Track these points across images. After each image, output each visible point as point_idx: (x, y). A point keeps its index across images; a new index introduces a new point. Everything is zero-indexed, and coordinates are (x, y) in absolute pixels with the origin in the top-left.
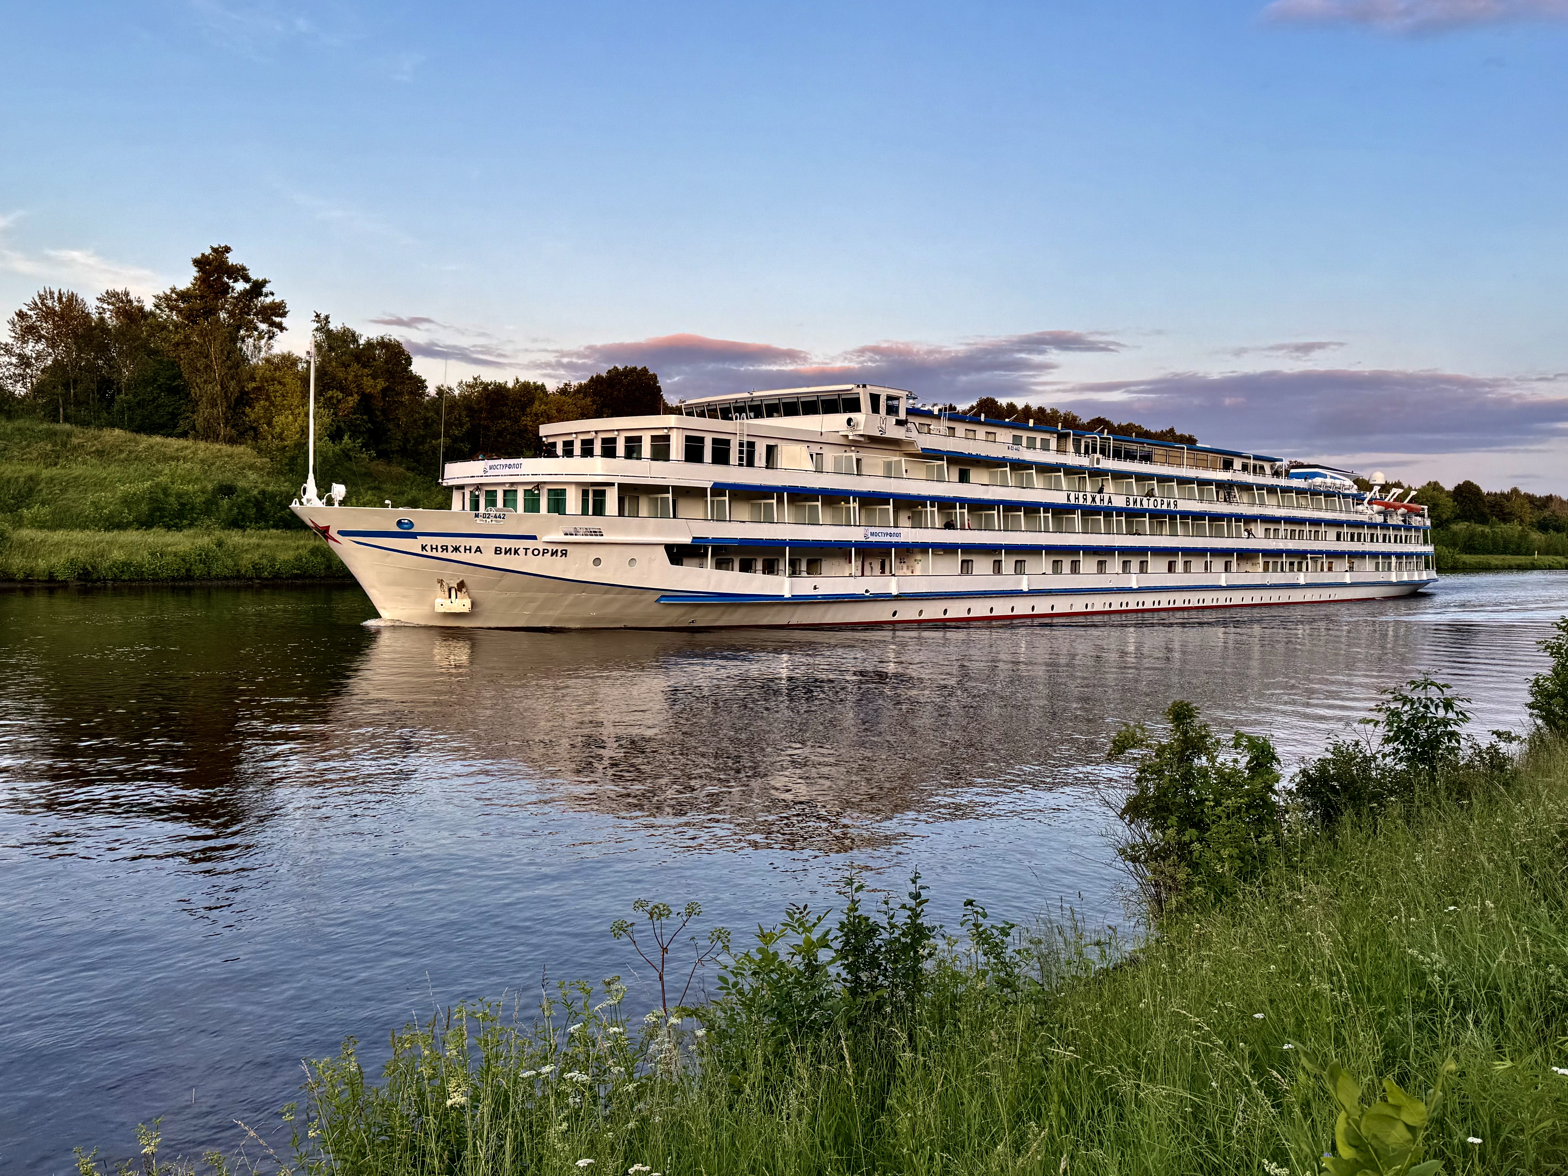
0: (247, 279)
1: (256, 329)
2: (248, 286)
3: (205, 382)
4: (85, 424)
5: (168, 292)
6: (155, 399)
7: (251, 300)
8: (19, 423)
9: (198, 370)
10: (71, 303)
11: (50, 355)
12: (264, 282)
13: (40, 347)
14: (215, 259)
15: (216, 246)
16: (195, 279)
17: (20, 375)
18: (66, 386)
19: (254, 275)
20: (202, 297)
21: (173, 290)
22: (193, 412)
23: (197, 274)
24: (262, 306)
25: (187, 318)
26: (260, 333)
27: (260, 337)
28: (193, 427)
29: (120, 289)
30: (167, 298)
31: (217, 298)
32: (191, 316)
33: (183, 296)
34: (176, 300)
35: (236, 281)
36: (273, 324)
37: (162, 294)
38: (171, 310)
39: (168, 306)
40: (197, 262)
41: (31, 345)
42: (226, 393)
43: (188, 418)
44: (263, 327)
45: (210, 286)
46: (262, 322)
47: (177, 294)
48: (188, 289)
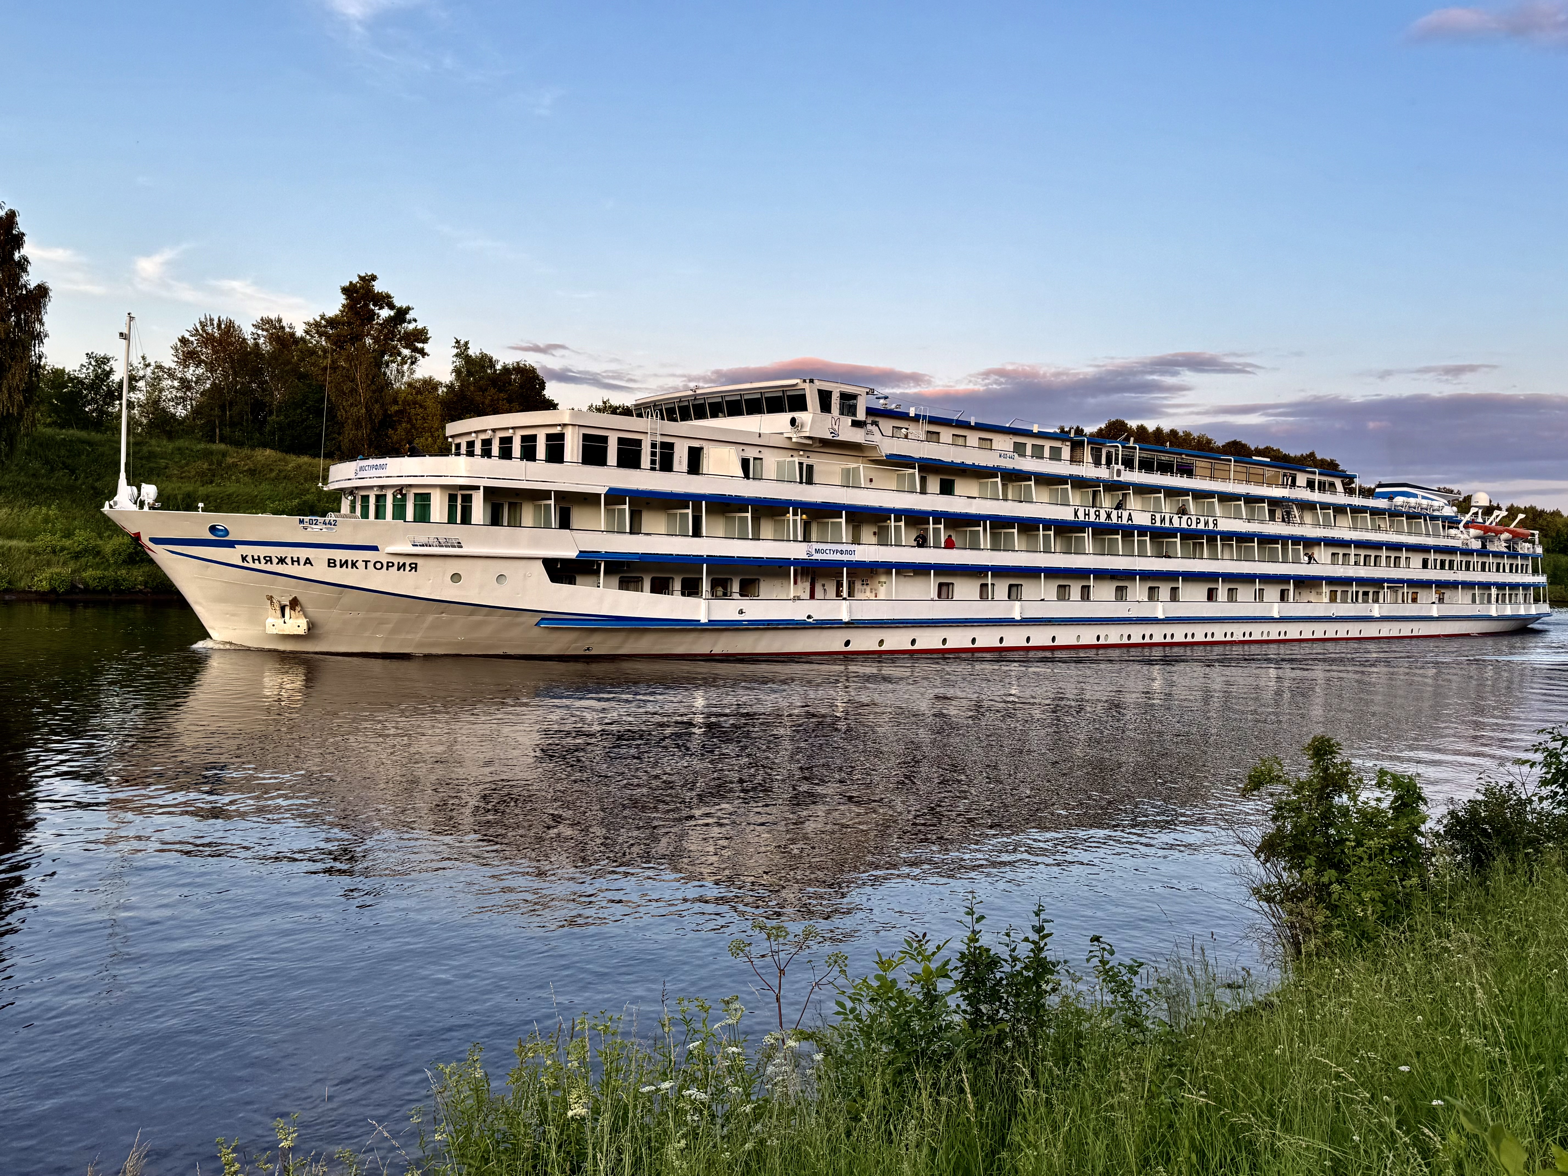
0: (391, 306)
1: (399, 354)
2: (392, 313)
3: (352, 405)
4: (239, 444)
5: (318, 319)
6: (303, 421)
7: (395, 326)
8: (181, 443)
9: (345, 394)
10: (229, 330)
11: (208, 378)
12: (408, 309)
13: (200, 371)
14: (362, 287)
15: (363, 275)
16: (343, 306)
17: (181, 397)
18: (223, 408)
19: (398, 302)
20: (349, 324)
21: (323, 317)
22: (339, 434)
23: (344, 302)
24: (405, 332)
25: (335, 344)
26: (403, 359)
27: (404, 362)
28: (339, 448)
29: (273, 316)
30: (317, 324)
31: (363, 325)
32: (338, 342)
33: (332, 322)
34: (325, 327)
35: (381, 308)
36: (415, 350)
37: (312, 321)
38: (320, 336)
39: (318, 332)
40: (345, 290)
41: (192, 369)
42: (370, 416)
43: (334, 439)
44: (406, 352)
45: (357, 313)
46: (405, 347)
47: (327, 321)
48: (337, 316)
